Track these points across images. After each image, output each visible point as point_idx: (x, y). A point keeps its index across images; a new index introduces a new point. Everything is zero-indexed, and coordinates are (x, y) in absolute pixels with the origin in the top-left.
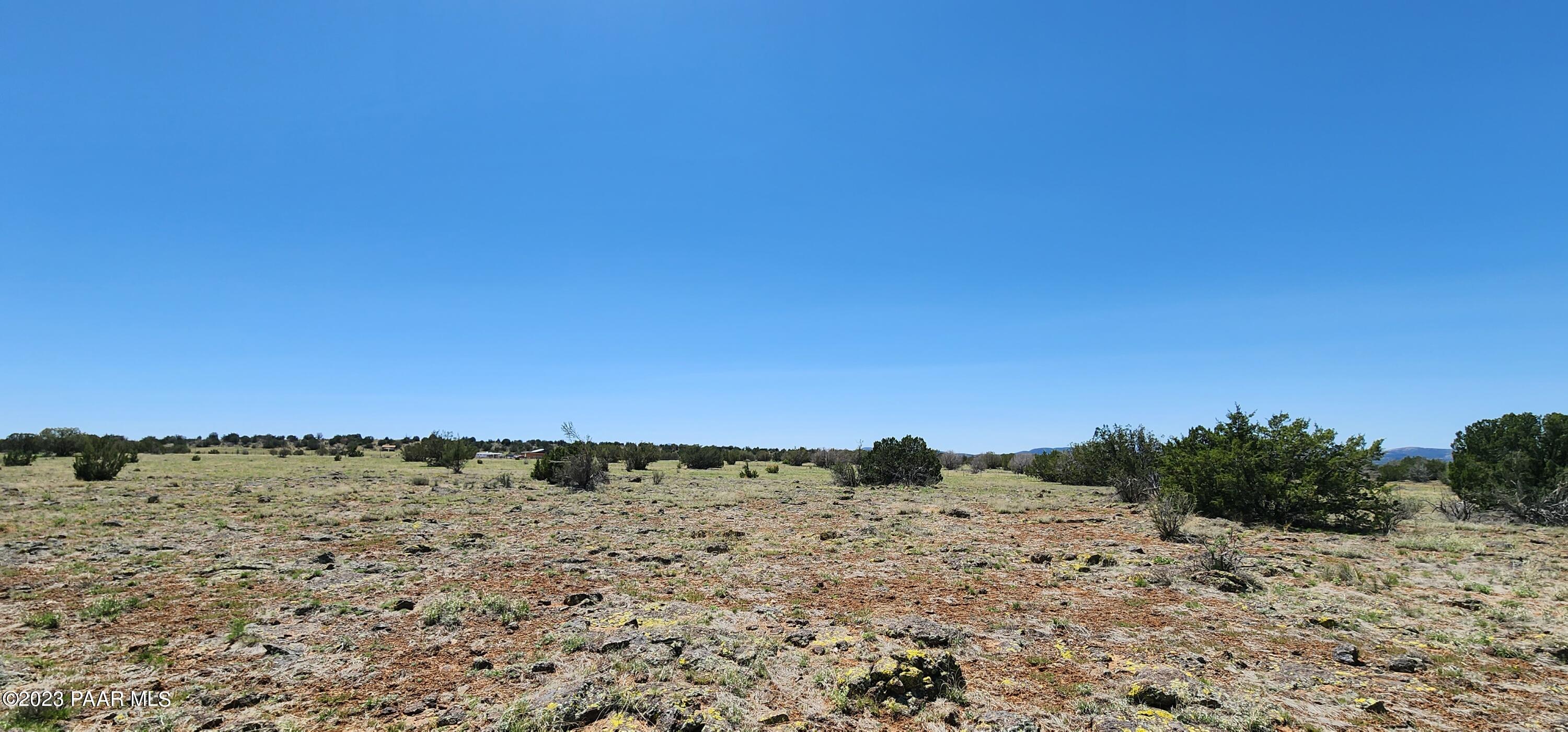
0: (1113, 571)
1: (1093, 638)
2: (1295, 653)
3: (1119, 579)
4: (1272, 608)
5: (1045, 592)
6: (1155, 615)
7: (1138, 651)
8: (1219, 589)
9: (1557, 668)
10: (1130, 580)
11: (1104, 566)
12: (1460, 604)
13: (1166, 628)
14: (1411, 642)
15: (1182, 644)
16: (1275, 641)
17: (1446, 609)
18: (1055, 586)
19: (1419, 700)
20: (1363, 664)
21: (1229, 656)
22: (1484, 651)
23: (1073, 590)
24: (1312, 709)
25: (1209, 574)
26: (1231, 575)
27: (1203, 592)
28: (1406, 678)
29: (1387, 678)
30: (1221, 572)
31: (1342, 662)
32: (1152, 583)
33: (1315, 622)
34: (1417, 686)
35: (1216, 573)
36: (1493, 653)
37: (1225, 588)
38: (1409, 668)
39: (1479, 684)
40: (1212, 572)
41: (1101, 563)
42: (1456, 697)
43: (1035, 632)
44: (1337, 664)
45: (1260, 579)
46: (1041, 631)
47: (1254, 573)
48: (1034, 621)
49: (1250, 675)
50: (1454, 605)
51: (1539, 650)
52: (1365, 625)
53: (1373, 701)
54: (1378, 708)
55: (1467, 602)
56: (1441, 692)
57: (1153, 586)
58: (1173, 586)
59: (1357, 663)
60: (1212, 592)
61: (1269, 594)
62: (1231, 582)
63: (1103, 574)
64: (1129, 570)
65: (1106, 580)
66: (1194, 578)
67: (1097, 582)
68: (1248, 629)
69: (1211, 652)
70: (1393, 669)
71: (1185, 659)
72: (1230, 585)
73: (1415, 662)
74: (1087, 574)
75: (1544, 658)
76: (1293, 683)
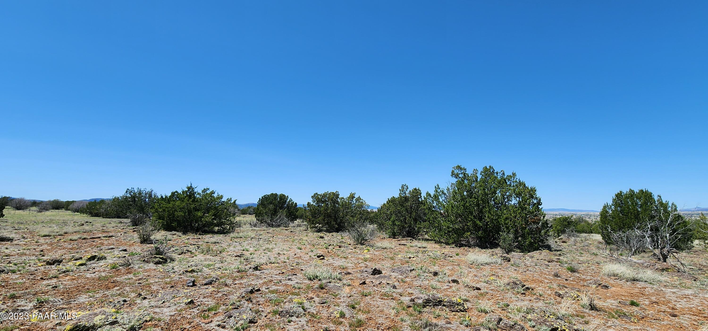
0: (102, 263)
1: (63, 304)
2: (172, 287)
3: (103, 267)
4: (173, 269)
5: (45, 282)
6: (113, 283)
7: (90, 305)
8: (154, 264)
9: (253, 273)
10: (109, 267)
11: (97, 261)
12: (238, 256)
13: (116, 288)
14: (216, 273)
15: (119, 295)
16: (166, 283)
17: (234, 258)
18: (55, 277)
19: (208, 295)
20: (196, 285)
21: (140, 295)
22: (236, 271)
23: (67, 278)
24: (165, 310)
25: (151, 257)
26: (161, 256)
27: (146, 266)
28: (207, 288)
29: (201, 289)
30: (158, 256)
31: (188, 286)
32: (120, 266)
33: (187, 271)
34: (211, 289)
35: (155, 257)
36: (238, 272)
37: (157, 263)
38: (210, 283)
39: (229, 284)
40: (153, 256)
41: (96, 260)
42: (220, 290)
43: (18, 310)
44: (186, 287)
45: (175, 256)
46: (23, 308)
47: (173, 254)
48: (22, 303)
49: (146, 302)
50: (236, 256)
51: (250, 268)
52: (205, 269)
53: (189, 300)
54: (192, 302)
55: (240, 255)
56: (216, 290)
57: (121, 267)
58: (132, 266)
59: (194, 285)
60: (152, 266)
61: (176, 263)
62: (161, 260)
63: (94, 265)
64: (111, 261)
65: (94, 268)
66: (144, 260)
67: (88, 270)
68: (157, 280)
69: (133, 295)
70: (206, 284)
71: (116, 302)
72: (160, 261)
73: (213, 280)
74: (83, 267)
75: (251, 270)
76: (163, 300)
